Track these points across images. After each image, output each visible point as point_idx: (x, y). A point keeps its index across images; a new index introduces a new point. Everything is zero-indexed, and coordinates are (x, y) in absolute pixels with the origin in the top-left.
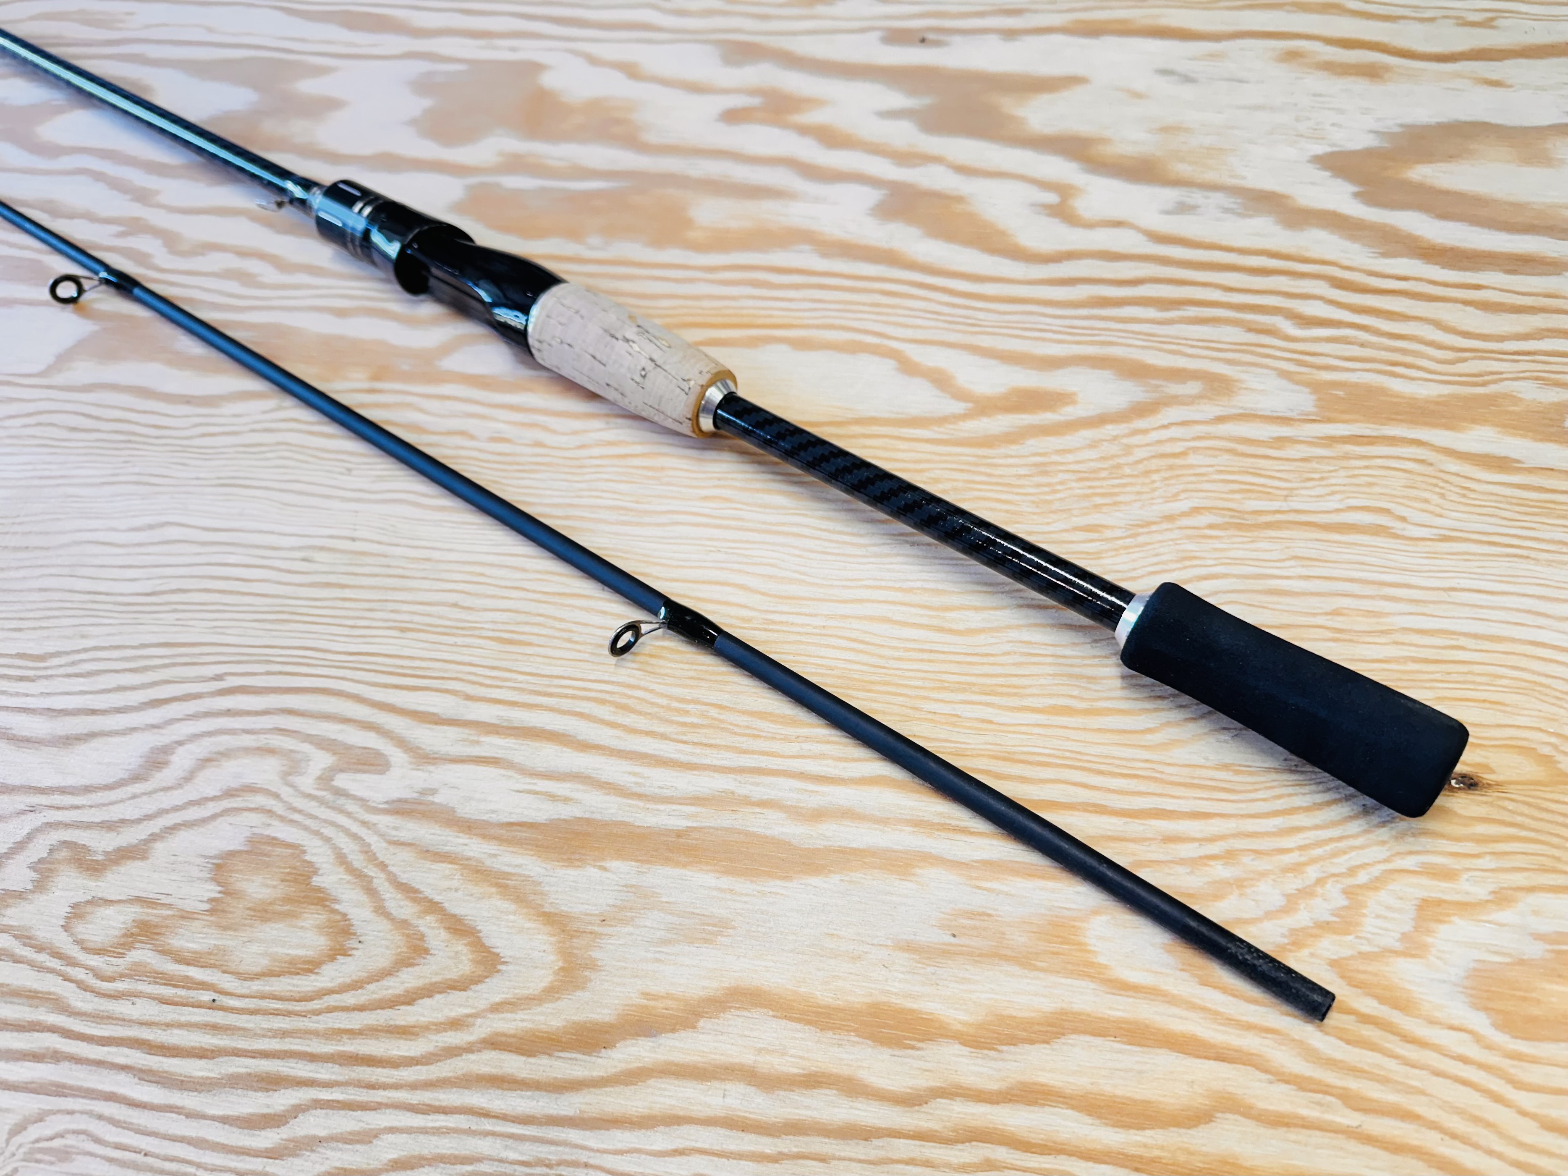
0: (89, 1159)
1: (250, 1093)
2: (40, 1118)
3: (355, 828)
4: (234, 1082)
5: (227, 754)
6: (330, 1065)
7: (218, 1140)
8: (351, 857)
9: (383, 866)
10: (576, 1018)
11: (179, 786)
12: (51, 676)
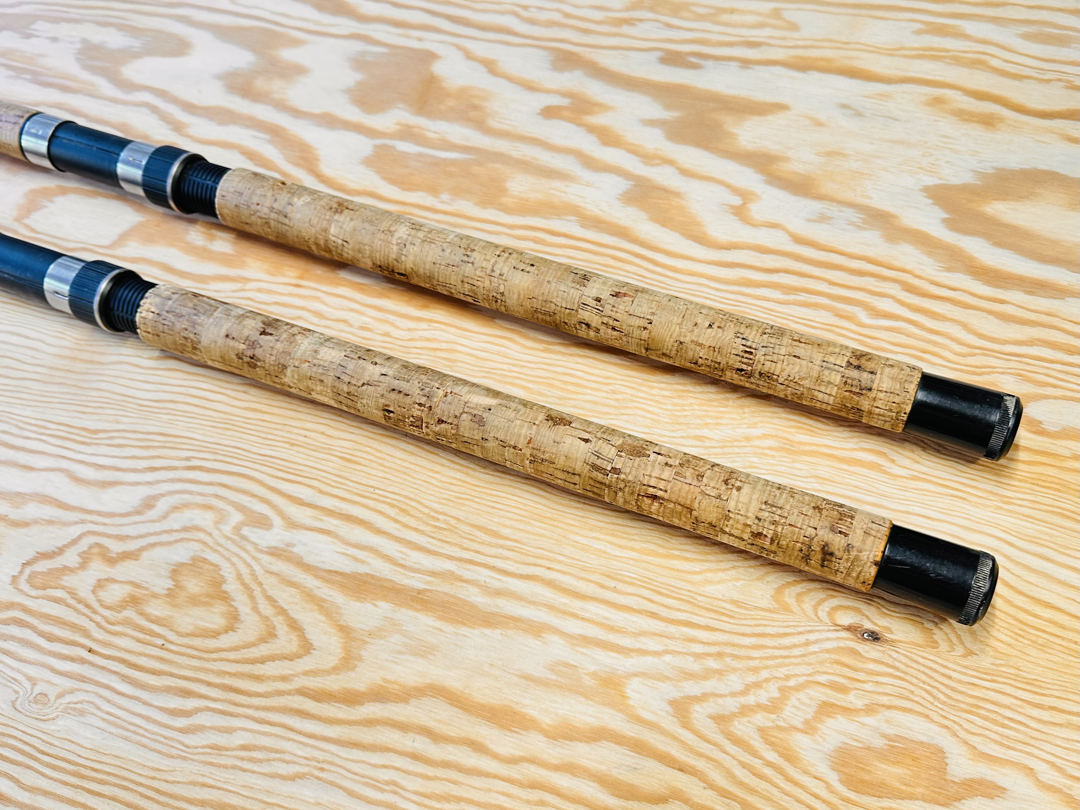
0: (94, 717)
1: (176, 697)
2: (72, 691)
3: (249, 560)
4: (168, 690)
5: (186, 506)
6: (217, 689)
7: (156, 718)
8: (244, 576)
9: (260, 584)
10: (345, 686)
11: (159, 521)
12: (99, 444)
